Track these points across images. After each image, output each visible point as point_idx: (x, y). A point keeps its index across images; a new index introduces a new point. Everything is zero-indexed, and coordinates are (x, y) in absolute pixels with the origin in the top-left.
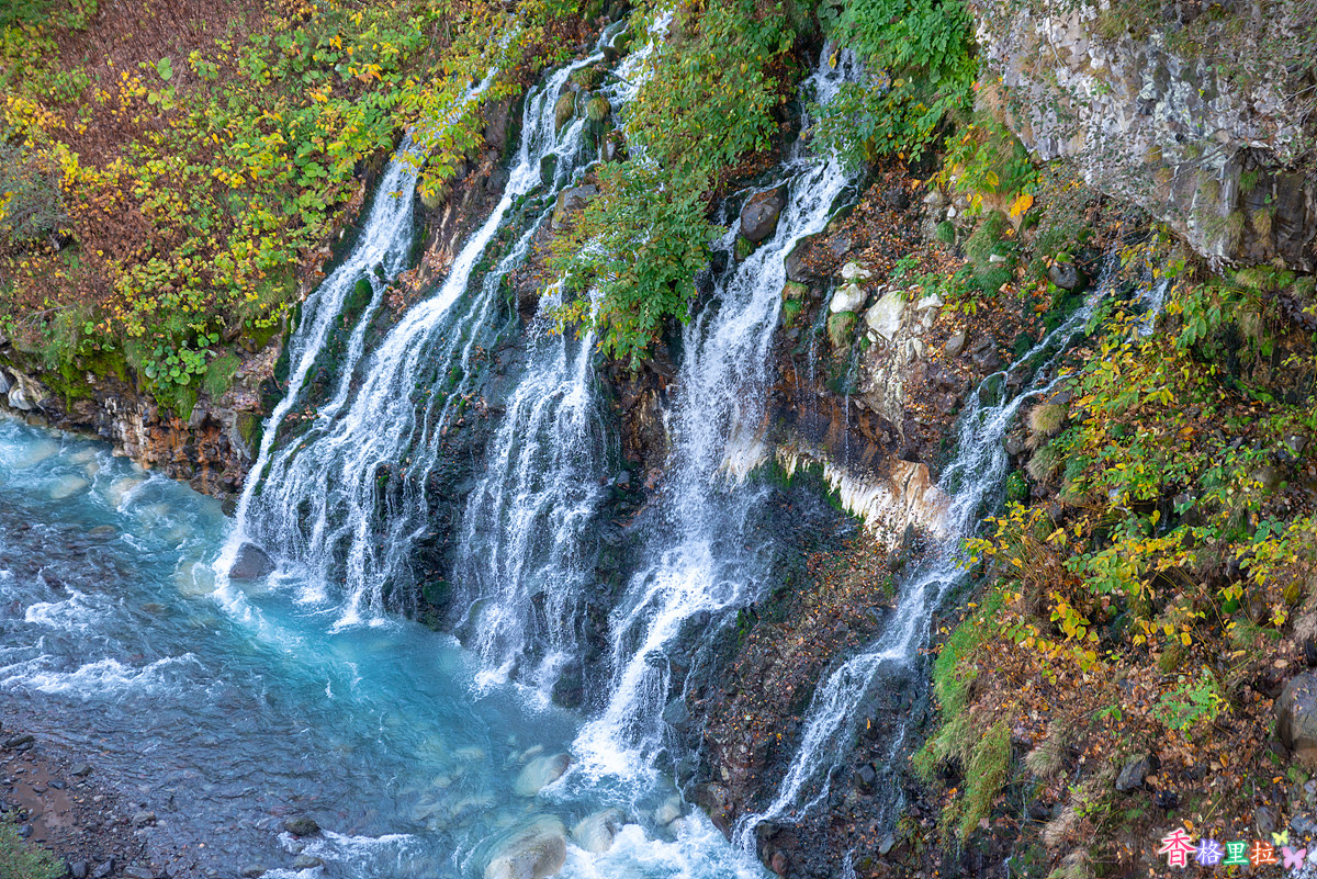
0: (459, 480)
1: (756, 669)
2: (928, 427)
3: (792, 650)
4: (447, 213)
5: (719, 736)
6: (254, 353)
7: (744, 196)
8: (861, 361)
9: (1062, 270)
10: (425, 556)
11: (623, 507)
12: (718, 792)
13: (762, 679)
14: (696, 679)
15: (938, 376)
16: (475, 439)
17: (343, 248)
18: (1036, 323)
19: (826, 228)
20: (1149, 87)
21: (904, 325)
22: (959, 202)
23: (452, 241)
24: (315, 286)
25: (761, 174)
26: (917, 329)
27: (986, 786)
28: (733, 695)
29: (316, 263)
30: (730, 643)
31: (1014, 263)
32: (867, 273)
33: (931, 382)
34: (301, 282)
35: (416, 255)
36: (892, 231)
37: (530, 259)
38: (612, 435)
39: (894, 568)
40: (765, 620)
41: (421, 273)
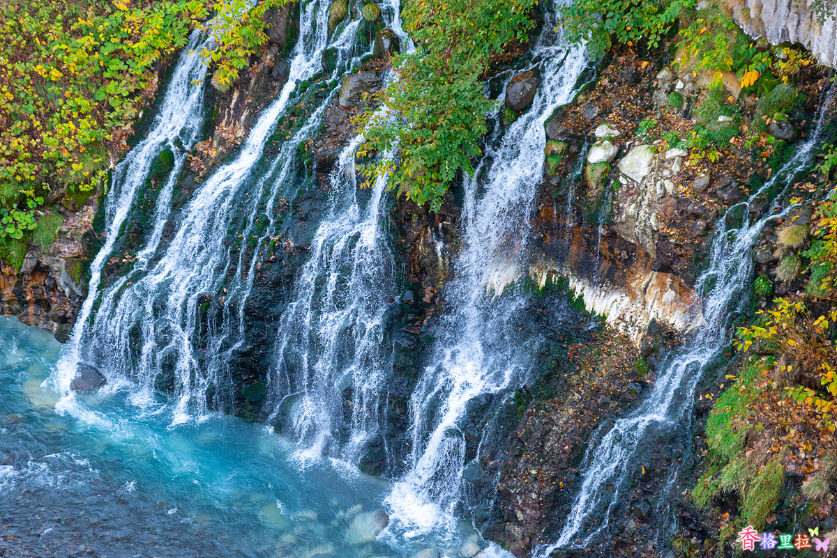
0: (273, 303)
1: (537, 434)
2: (681, 246)
3: (564, 419)
4: (236, 95)
5: (512, 487)
6: (74, 211)
7: (504, 77)
8: (614, 198)
9: (780, 126)
10: (243, 364)
11: (410, 318)
12: (517, 530)
13: (543, 443)
14: (488, 445)
15: (690, 208)
16: (286, 271)
17: (142, 126)
18: (763, 166)
19: (576, 99)
21: (652, 170)
22: (686, 78)
23: (243, 118)
24: (122, 157)
25: (516, 60)
26: (666, 173)
27: (761, 509)
28: (519, 456)
29: (121, 138)
30: (511, 417)
31: (738, 122)
32: (616, 133)
33: (682, 213)
34: (110, 154)
35: (208, 129)
36: (629, 100)
37: (323, 130)
38: (398, 263)
39: (648, 352)
40: (538, 397)
41: (215, 144)
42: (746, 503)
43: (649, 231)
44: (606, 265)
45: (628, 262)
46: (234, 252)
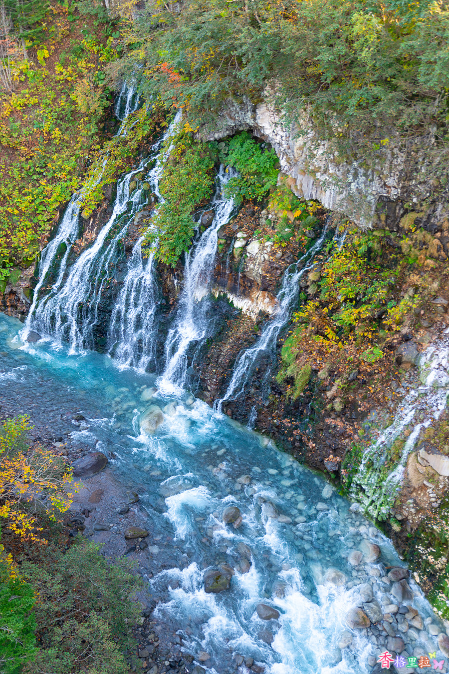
0: (109, 305)
1: (216, 356)
2: (271, 281)
3: (226, 350)
4: (92, 220)
5: (206, 377)
6: (26, 268)
7: (200, 213)
8: (245, 262)
9: (309, 233)
10: (97, 330)
11: (164, 310)
12: (208, 394)
13: (218, 359)
14: (196, 360)
15: (274, 265)
17: (53, 234)
18: (303, 248)
19: (229, 222)
20: (351, 178)
21: (260, 250)
22: (273, 213)
23: (95, 230)
24: (45, 246)
25: (205, 206)
26: (265, 251)
27: (303, 383)
28: (209, 364)
29: (44, 238)
30: (205, 349)
31: (293, 231)
32: (245, 235)
33: (271, 268)
34: (40, 245)
35: (80, 235)
36: (250, 222)
37: (128, 235)
38: (160, 288)
39: (259, 323)
40: (216, 341)
41: (84, 240)
42: (297, 381)
43: (258, 275)
44: (242, 288)
45: (251, 287)
46: (93, 285)
